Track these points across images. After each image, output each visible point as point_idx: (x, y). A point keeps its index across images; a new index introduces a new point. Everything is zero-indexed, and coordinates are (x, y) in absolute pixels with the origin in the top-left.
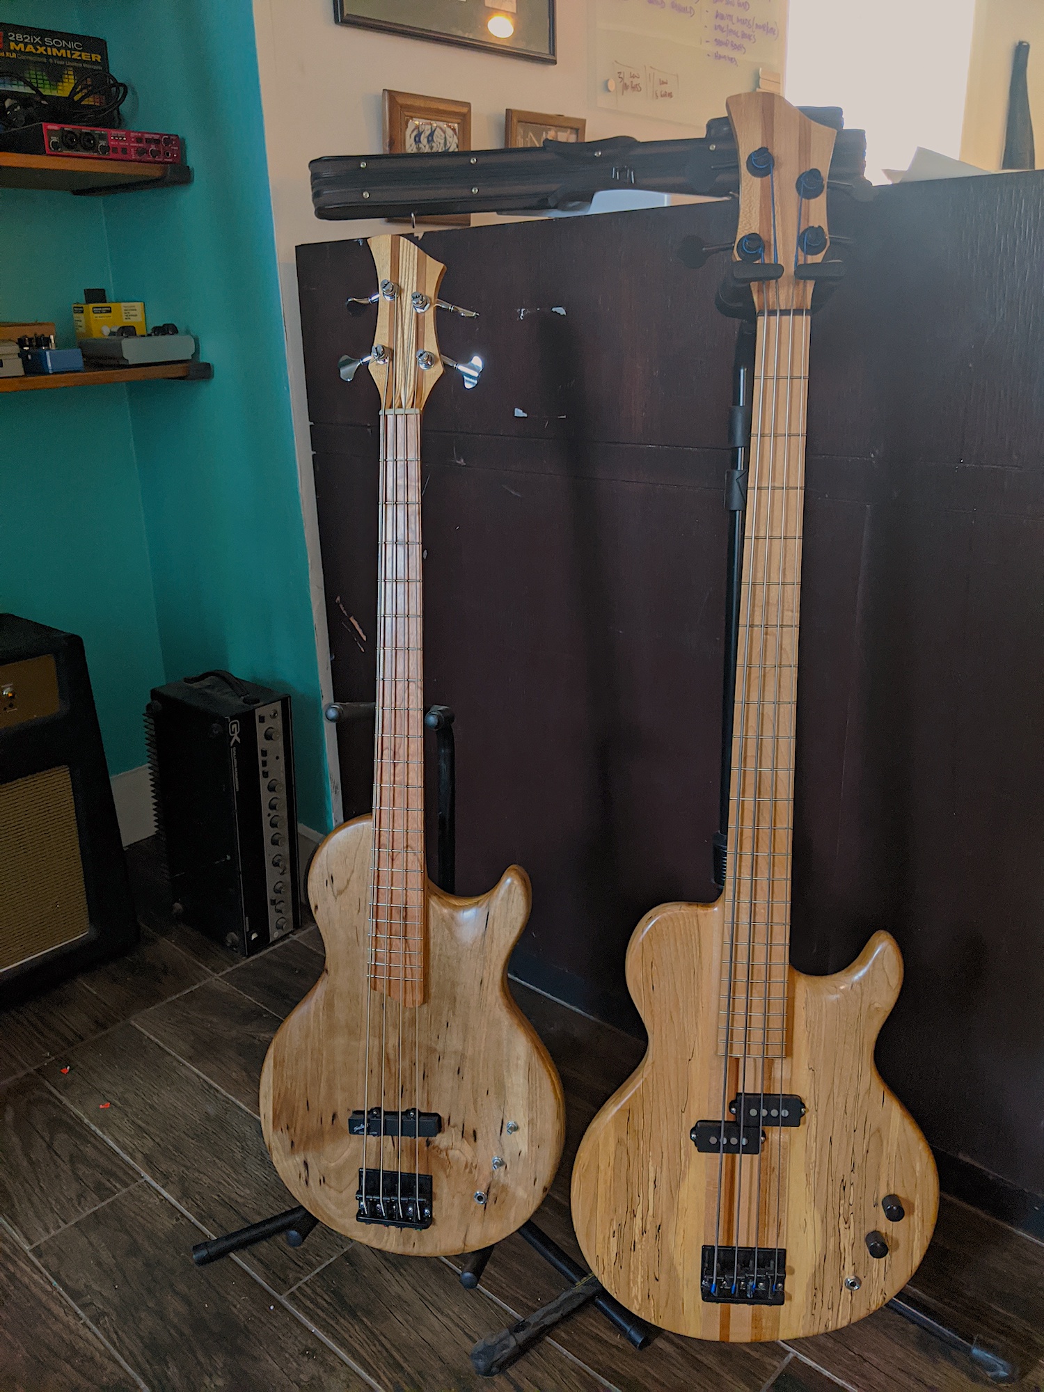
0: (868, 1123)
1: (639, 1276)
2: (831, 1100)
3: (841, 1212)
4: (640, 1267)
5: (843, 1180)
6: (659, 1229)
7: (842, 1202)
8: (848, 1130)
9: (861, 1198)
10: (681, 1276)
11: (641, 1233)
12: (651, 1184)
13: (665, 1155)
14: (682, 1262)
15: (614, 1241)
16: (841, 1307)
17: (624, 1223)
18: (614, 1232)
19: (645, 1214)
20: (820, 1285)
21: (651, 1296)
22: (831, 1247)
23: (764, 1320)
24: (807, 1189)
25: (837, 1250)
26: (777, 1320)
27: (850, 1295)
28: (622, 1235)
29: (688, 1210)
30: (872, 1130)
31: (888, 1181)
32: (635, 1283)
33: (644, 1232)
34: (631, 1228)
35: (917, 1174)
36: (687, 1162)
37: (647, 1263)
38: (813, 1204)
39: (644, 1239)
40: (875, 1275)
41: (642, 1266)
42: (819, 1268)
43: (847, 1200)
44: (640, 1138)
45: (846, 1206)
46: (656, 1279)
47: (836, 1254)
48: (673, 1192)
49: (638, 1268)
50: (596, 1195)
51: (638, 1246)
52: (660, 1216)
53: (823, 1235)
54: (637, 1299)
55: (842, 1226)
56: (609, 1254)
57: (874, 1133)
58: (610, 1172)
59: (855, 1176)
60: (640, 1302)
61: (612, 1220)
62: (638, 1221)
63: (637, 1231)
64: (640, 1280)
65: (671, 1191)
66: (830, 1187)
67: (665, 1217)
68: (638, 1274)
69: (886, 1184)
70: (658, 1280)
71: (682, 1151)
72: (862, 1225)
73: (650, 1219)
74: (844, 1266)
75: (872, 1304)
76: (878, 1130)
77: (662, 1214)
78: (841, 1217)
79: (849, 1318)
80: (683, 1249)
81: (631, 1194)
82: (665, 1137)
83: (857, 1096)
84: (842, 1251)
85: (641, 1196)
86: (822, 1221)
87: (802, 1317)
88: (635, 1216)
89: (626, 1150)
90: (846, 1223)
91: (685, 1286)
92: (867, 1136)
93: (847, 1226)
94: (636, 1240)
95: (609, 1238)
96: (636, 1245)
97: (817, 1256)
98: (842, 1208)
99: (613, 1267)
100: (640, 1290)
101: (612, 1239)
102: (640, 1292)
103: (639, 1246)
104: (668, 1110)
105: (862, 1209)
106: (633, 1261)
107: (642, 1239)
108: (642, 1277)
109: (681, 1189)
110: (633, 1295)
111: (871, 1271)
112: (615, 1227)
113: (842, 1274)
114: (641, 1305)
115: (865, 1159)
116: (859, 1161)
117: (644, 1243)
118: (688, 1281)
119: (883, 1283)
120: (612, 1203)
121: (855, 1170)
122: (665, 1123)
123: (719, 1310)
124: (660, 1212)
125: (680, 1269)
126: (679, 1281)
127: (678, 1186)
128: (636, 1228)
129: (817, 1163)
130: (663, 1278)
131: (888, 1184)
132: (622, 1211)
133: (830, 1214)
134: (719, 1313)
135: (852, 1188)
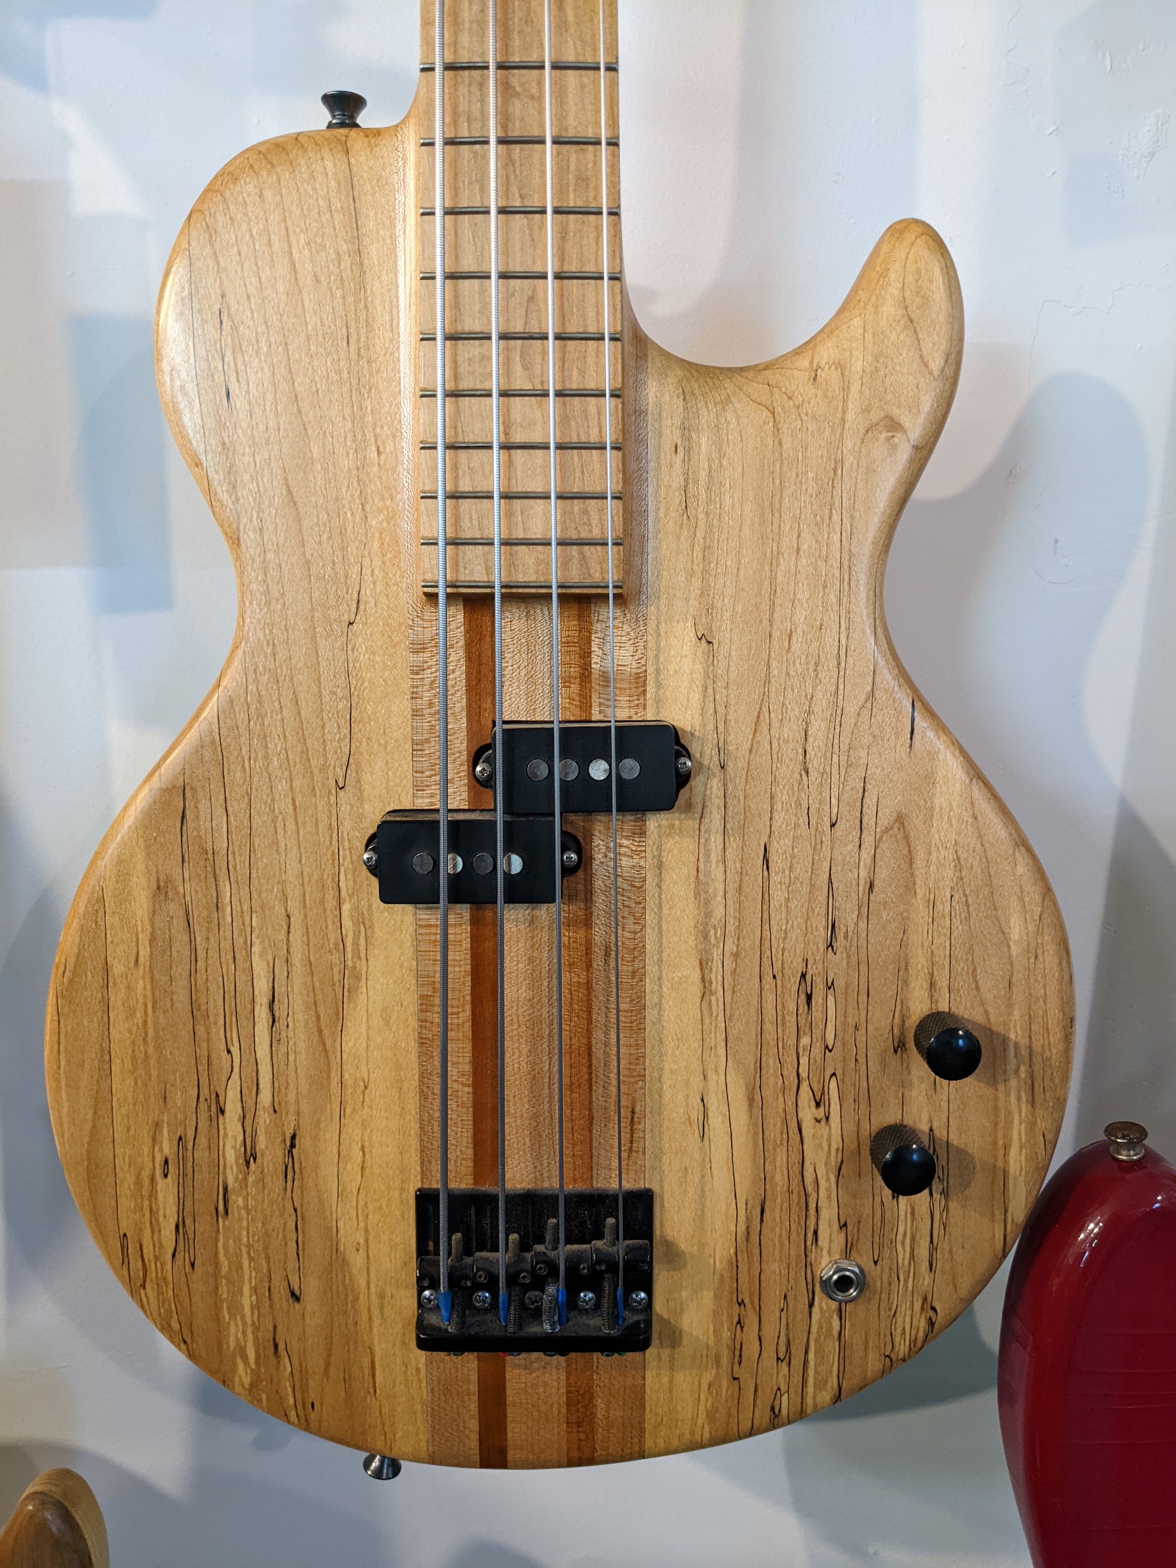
0: (870, 802)
1: (246, 1290)
2: (764, 728)
3: (804, 1073)
4: (246, 1264)
5: (803, 976)
6: (293, 1145)
7: (805, 1041)
8: (813, 823)
9: (856, 1028)
10: (363, 1284)
11: (241, 1161)
12: (262, 1013)
13: (296, 921)
14: (362, 1241)
15: (167, 1191)
16: (811, 1355)
17: (190, 1133)
18: (166, 1162)
19: (250, 1104)
20: (751, 1294)
21: (281, 1347)
22: (780, 1180)
23: (600, 1403)
24: (705, 1006)
25: (795, 1181)
26: (638, 1399)
27: (836, 1318)
28: (190, 1169)
29: (371, 1086)
30: (884, 822)
31: (932, 975)
32: (236, 1310)
33: (250, 1156)
34: (215, 1146)
35: (1014, 948)
36: (362, 942)
37: (266, 1248)
38: (722, 1051)
39: (251, 1179)
40: (903, 1254)
41: (251, 1259)
42: (747, 1239)
43: (817, 1032)
44: (222, 874)
45: (818, 1050)
46: (293, 1294)
47: (795, 1196)
48: (326, 1032)
49: (240, 1266)
50: (106, 1058)
51: (237, 1201)
52: (292, 1108)
53: (755, 1146)
54: (245, 1358)
55: (808, 1113)
56: (155, 1226)
57: (887, 830)
58: (141, 985)
59: (837, 961)
60: (253, 1366)
61: (158, 1125)
62: (231, 1125)
63: (231, 1155)
64: (247, 1300)
65: (320, 1031)
66: (769, 997)
67: (305, 1108)
68: (242, 1281)
69: (926, 985)
70: (297, 1299)
71: (346, 907)
72: (864, 1110)
73: (264, 1118)
74: (816, 1232)
75: (897, 1339)
76: (900, 820)
77: (297, 1102)
78: (805, 1087)
79: (836, 1385)
80: (361, 1203)
81: (204, 1045)
82: (293, 867)
83: (837, 715)
84: (810, 1188)
85: (235, 1050)
86: (751, 1101)
87: (705, 1386)
88: (222, 1111)
89: (181, 913)
90: (818, 1105)
91: (376, 1311)
92: (868, 840)
93: (820, 1113)
94: (230, 1182)
95: (153, 1179)
96: (232, 1197)
97: (742, 1206)
98: (804, 1060)
99: (169, 1266)
100: (249, 1330)
101: (161, 1183)
102: (250, 1336)
103: (240, 1201)
104: (297, 783)
105: (862, 1060)
106: (225, 1247)
107: (245, 1179)
108: (254, 1290)
109: (348, 1024)
110: (232, 1344)
111: (893, 1242)
112: (167, 1147)
113: (812, 1256)
114: (256, 1374)
115: (865, 909)
116: (848, 918)
117: (252, 1190)
118: (382, 1296)
119: (926, 1280)
120: (154, 1073)
121: (840, 943)
122: (291, 825)
123: (474, 1377)
124: (292, 1098)
125: (357, 1260)
126: (356, 1299)
127: (339, 1016)
128: (229, 1145)
129: (731, 928)
130: (311, 1289)
131: (932, 985)
132: (182, 1098)
133: (772, 1080)
134: (474, 1388)
135: (831, 999)
